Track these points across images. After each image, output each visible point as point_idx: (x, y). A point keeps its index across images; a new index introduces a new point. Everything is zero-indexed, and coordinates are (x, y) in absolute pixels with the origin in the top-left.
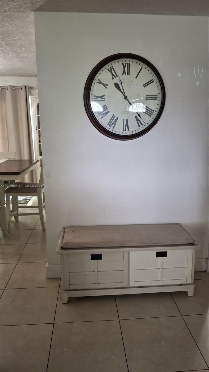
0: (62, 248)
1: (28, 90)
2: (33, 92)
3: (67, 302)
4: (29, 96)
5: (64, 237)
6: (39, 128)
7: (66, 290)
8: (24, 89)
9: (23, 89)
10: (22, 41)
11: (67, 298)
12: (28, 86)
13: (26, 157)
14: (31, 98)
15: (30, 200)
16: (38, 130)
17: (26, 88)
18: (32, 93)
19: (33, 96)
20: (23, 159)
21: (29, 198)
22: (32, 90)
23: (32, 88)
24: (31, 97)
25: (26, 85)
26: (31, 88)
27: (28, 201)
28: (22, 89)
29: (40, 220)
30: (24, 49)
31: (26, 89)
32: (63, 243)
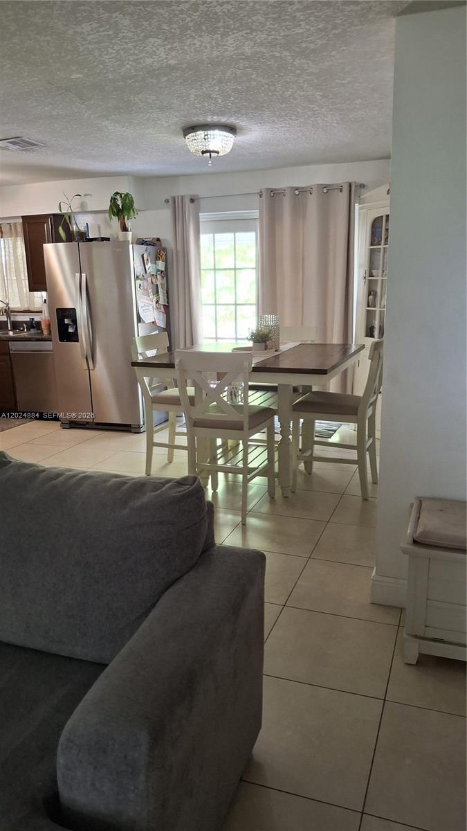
0: (415, 542)
1: (353, 191)
2: (366, 195)
3: (414, 663)
4: (356, 205)
5: (419, 518)
6: (371, 275)
7: (416, 637)
8: (346, 190)
9: (344, 190)
10: (358, 84)
11: (418, 655)
12: (355, 182)
13: (336, 338)
14: (360, 209)
15: (335, 431)
16: (368, 278)
17: (350, 186)
18: (364, 196)
19: (363, 203)
20: (328, 342)
21: (334, 428)
22: (363, 190)
23: (364, 186)
24: (360, 206)
25: (350, 181)
26: (362, 186)
27: (333, 434)
28: (341, 191)
29: (357, 475)
30: (359, 101)
31: (350, 191)
32: (418, 532)
